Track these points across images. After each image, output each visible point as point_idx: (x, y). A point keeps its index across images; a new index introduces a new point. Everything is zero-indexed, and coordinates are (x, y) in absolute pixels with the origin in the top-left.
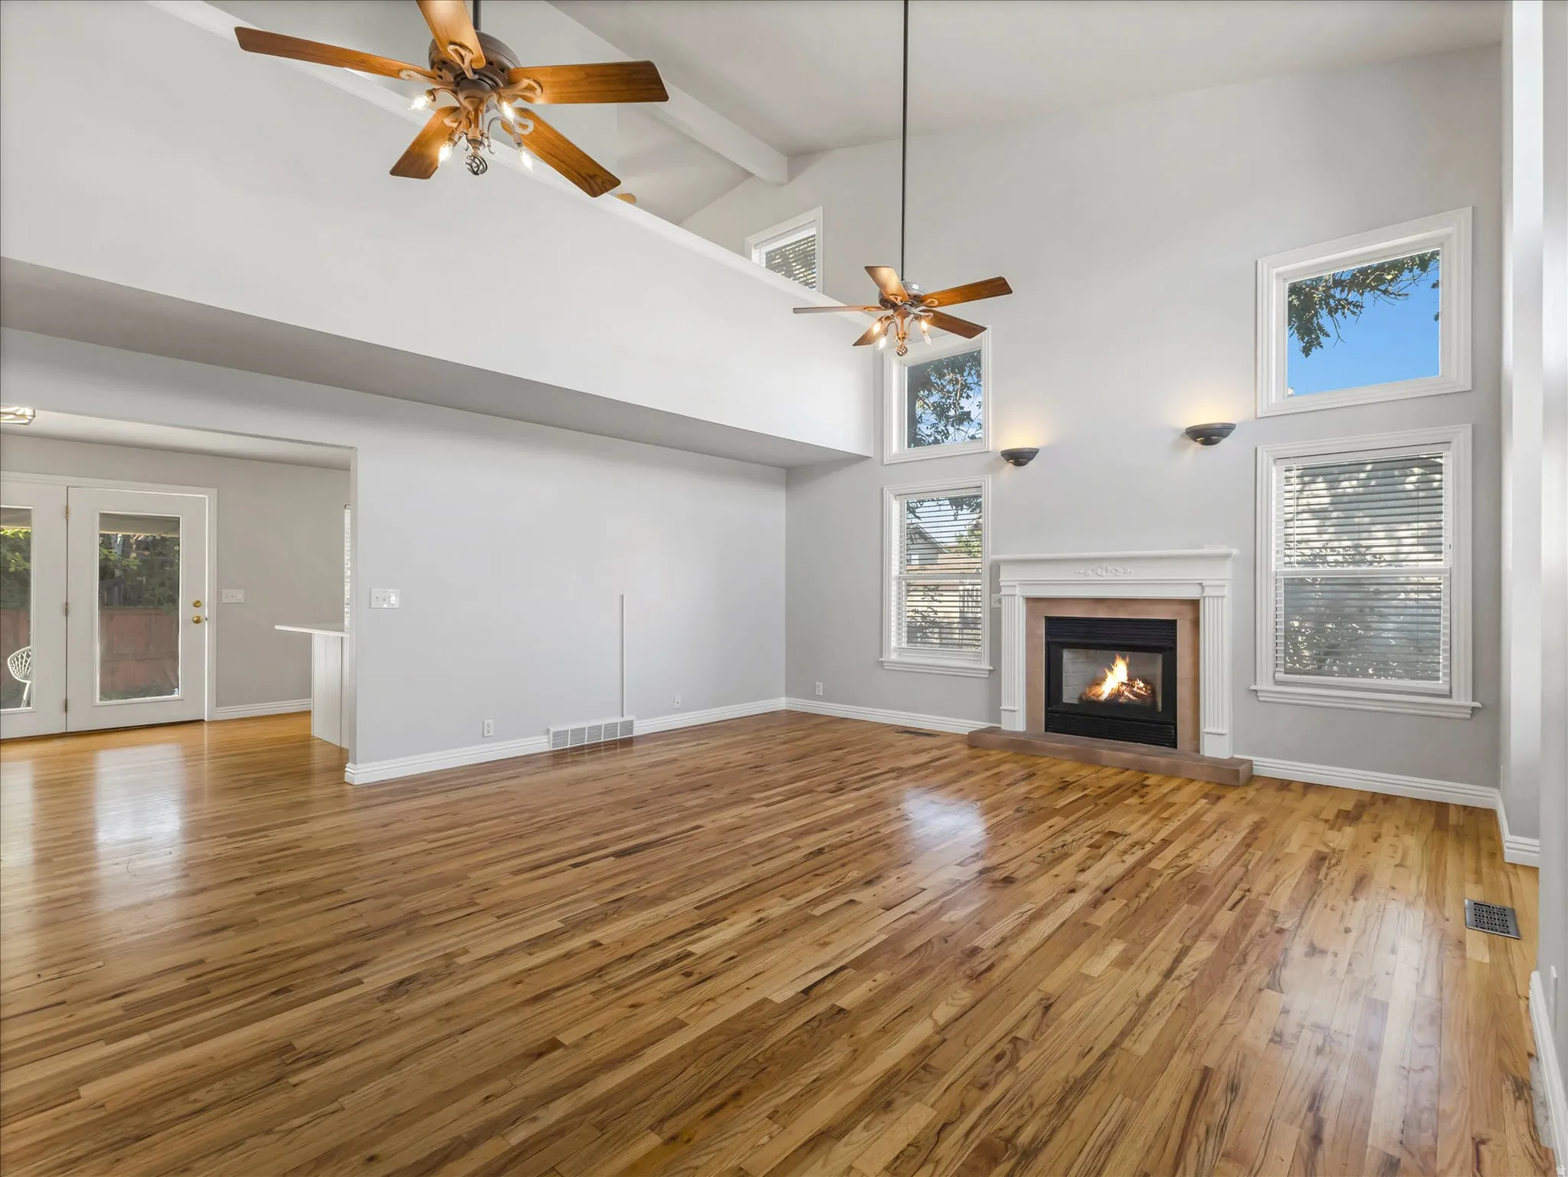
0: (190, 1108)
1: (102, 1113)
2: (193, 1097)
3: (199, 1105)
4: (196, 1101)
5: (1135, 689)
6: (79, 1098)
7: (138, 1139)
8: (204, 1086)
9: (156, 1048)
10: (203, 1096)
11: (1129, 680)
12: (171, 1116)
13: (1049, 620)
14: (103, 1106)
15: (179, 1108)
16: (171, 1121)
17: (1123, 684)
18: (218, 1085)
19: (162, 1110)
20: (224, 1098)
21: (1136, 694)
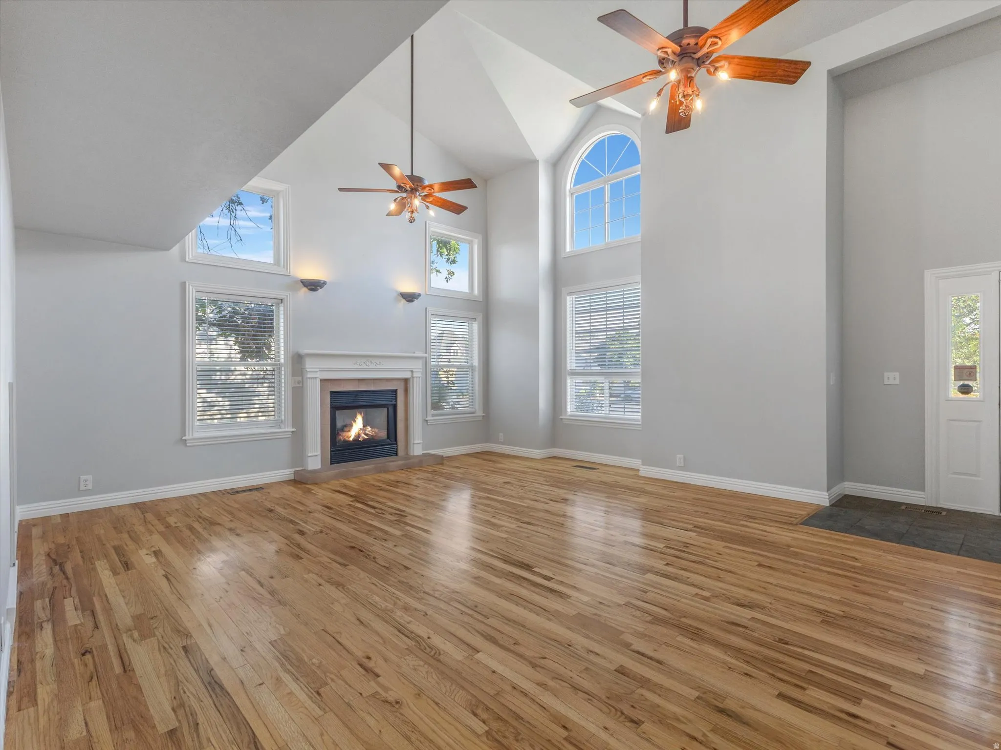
0: (885, 632)
1: (921, 657)
2: (881, 635)
3: (882, 631)
4: (882, 633)
5: (367, 432)
6: (926, 670)
7: (915, 638)
8: (872, 635)
9: (872, 665)
10: (877, 633)
11: (364, 426)
12: (896, 635)
13: (332, 393)
14: (919, 659)
15: (889, 636)
16: (897, 634)
17: (361, 429)
18: (867, 631)
19: (899, 640)
20: (872, 626)
21: (366, 435)
